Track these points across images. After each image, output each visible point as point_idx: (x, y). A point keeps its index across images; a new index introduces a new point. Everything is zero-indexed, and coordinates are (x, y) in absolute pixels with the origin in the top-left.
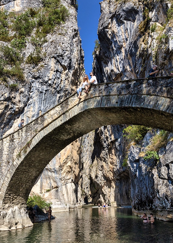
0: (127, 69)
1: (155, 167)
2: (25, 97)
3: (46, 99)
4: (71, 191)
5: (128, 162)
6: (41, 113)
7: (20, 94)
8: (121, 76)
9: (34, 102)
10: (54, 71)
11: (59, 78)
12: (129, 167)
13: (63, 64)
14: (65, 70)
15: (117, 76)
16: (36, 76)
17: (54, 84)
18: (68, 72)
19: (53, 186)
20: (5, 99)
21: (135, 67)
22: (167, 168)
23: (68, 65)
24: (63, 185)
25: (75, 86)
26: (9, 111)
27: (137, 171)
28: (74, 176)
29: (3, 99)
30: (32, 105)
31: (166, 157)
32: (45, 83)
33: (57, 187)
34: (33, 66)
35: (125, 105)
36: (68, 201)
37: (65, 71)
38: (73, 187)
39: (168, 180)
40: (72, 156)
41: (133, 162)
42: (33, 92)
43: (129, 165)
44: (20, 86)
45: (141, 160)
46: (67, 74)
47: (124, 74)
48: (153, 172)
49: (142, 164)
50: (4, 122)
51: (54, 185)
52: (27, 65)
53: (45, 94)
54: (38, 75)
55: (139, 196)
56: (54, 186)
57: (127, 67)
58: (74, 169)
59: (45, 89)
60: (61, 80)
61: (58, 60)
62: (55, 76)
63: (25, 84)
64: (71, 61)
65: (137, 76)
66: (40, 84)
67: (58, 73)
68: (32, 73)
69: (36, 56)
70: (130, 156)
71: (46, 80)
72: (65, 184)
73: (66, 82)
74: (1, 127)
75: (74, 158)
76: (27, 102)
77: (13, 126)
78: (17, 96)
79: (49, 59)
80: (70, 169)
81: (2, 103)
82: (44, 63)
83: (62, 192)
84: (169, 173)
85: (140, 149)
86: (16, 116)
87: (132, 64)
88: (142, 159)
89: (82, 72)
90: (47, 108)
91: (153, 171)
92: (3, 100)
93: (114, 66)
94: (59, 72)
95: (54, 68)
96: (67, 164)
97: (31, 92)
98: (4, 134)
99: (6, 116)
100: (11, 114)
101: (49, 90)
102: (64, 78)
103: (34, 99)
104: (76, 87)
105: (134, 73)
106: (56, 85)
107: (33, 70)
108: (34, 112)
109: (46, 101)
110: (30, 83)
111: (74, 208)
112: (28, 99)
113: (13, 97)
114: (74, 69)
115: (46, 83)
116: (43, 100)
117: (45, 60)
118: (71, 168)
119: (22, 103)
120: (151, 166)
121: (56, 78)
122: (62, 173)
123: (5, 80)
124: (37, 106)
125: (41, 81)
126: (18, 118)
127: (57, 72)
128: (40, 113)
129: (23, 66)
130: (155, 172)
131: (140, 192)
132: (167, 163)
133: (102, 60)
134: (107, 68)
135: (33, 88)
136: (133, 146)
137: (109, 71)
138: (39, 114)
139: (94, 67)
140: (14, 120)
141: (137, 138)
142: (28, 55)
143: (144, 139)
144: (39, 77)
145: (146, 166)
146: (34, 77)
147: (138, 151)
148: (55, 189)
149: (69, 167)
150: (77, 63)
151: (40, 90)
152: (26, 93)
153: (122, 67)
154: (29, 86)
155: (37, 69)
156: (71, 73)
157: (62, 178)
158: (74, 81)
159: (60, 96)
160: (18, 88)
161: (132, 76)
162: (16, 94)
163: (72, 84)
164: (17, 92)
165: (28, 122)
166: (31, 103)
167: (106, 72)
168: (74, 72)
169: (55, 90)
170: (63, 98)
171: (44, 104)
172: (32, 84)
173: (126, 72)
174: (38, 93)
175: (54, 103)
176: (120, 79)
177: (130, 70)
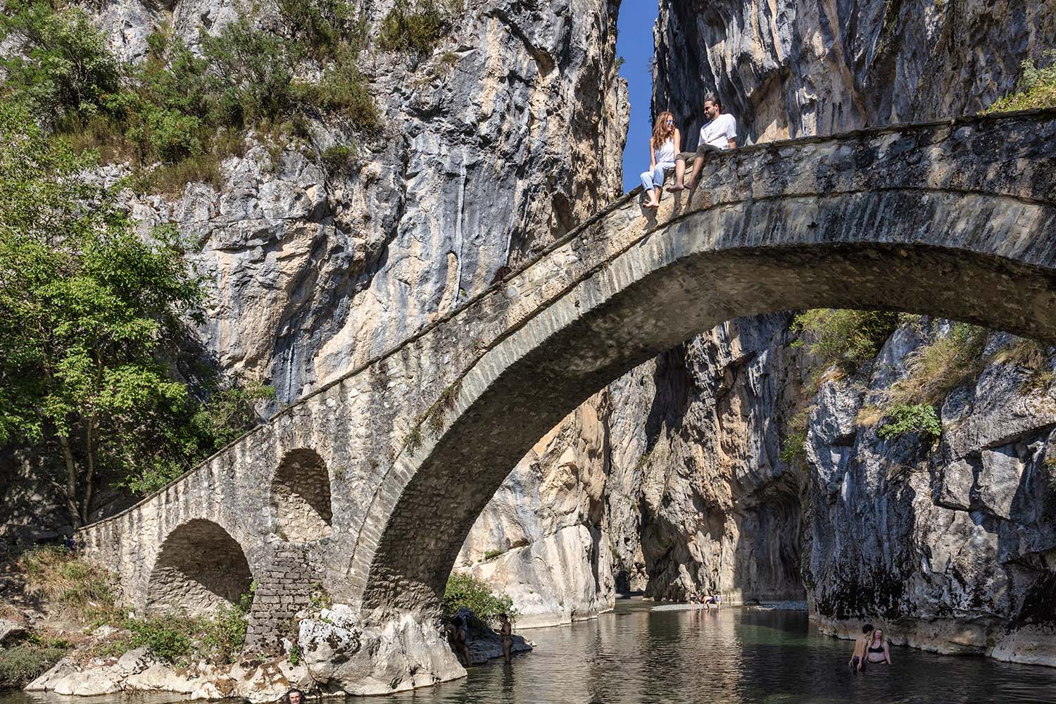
0: (811, 49)
1: (924, 464)
2: (386, 201)
3: (471, 204)
4: (578, 556)
5: (808, 446)
6: (455, 264)
7: (366, 187)
8: (783, 81)
9: (426, 218)
10: (502, 80)
11: (521, 110)
12: (812, 464)
13: (537, 41)
14: (545, 69)
15: (767, 81)
16: (424, 104)
17: (502, 138)
18: (557, 78)
19: (508, 540)
20: (309, 211)
21: (850, 37)
22: (970, 468)
23: (560, 48)
24: (547, 533)
25: (588, 139)
26: (328, 261)
27: (841, 480)
28: (588, 502)
29: (300, 213)
30: (417, 232)
31: (972, 424)
32: (463, 136)
33: (524, 542)
34: (412, 60)
36: (568, 588)
37: (544, 76)
38: (583, 539)
39: (970, 511)
40: (579, 426)
41: (828, 446)
42: (415, 175)
43: (813, 458)
44: (363, 152)
45: (863, 439)
46: (554, 91)
47: (795, 74)
48: (913, 484)
49: (867, 453)
50: (314, 305)
51: (513, 534)
52: (384, 59)
53: (467, 181)
54: (432, 101)
55: (847, 570)
56: (513, 539)
57: (811, 38)
58: (586, 476)
59: (465, 162)
60: (532, 118)
61: (514, 26)
62: (504, 100)
63: (382, 142)
64: (571, 27)
65: (855, 79)
66: (445, 141)
67: (516, 84)
68: (408, 92)
69: (421, 10)
70: (818, 422)
71: (468, 122)
72: (554, 530)
73: (553, 123)
74: (304, 326)
75: (587, 435)
76: (398, 218)
77: (350, 319)
78: (354, 198)
79: (479, 24)
80: (573, 477)
81: (300, 231)
82: (455, 41)
83: (544, 558)
84: (976, 485)
85: (861, 398)
86: (358, 279)
87: (834, 25)
88: (866, 435)
89: (613, 70)
90: (477, 242)
91: (913, 478)
92: (301, 217)
93: (755, 33)
94: (521, 80)
95: (501, 63)
96: (559, 457)
97: (409, 177)
98: (316, 355)
99: (320, 281)
100: (337, 273)
101: (484, 162)
102: (544, 108)
103: (425, 204)
104: (592, 142)
105: (842, 64)
106: (511, 141)
107: (413, 79)
108: (429, 262)
109: (472, 213)
110: (404, 136)
111: (589, 613)
112: (401, 209)
113: (339, 202)
114: (584, 62)
115: (470, 133)
116: (460, 209)
117: (459, 28)
118: (575, 470)
119: (379, 227)
120: (904, 461)
121: (508, 109)
122: (541, 489)
123: (301, 132)
124: (436, 237)
125: (446, 125)
126: (366, 287)
127: (511, 83)
128: (449, 263)
129: (369, 63)
130: (920, 482)
131: (850, 554)
132: (975, 448)
133: (701, 11)
134: (721, 47)
135: (415, 160)
136: (831, 386)
137: (728, 61)
138: (446, 267)
139: (662, 43)
140: (352, 297)
141: (850, 354)
142: (386, 12)
143: (882, 358)
144: (437, 111)
145: (882, 460)
146: (418, 111)
147: (851, 402)
148: (518, 549)
149: (567, 468)
150: (595, 33)
151: (447, 166)
152: (390, 182)
153: (789, 38)
154: (401, 152)
155: (429, 73)
156: (570, 81)
157: (542, 510)
158: (584, 119)
159: (526, 187)
160: (356, 164)
161: (831, 78)
162: (352, 190)
163: (576, 132)
164: (352, 182)
165: (404, 304)
166: (411, 222)
167: (715, 64)
168: (583, 76)
169: (508, 164)
170: (541, 195)
171: (465, 224)
172: (413, 141)
173: (807, 62)
174: (436, 178)
175: (504, 220)
176: (776, 98)
177: (827, 51)
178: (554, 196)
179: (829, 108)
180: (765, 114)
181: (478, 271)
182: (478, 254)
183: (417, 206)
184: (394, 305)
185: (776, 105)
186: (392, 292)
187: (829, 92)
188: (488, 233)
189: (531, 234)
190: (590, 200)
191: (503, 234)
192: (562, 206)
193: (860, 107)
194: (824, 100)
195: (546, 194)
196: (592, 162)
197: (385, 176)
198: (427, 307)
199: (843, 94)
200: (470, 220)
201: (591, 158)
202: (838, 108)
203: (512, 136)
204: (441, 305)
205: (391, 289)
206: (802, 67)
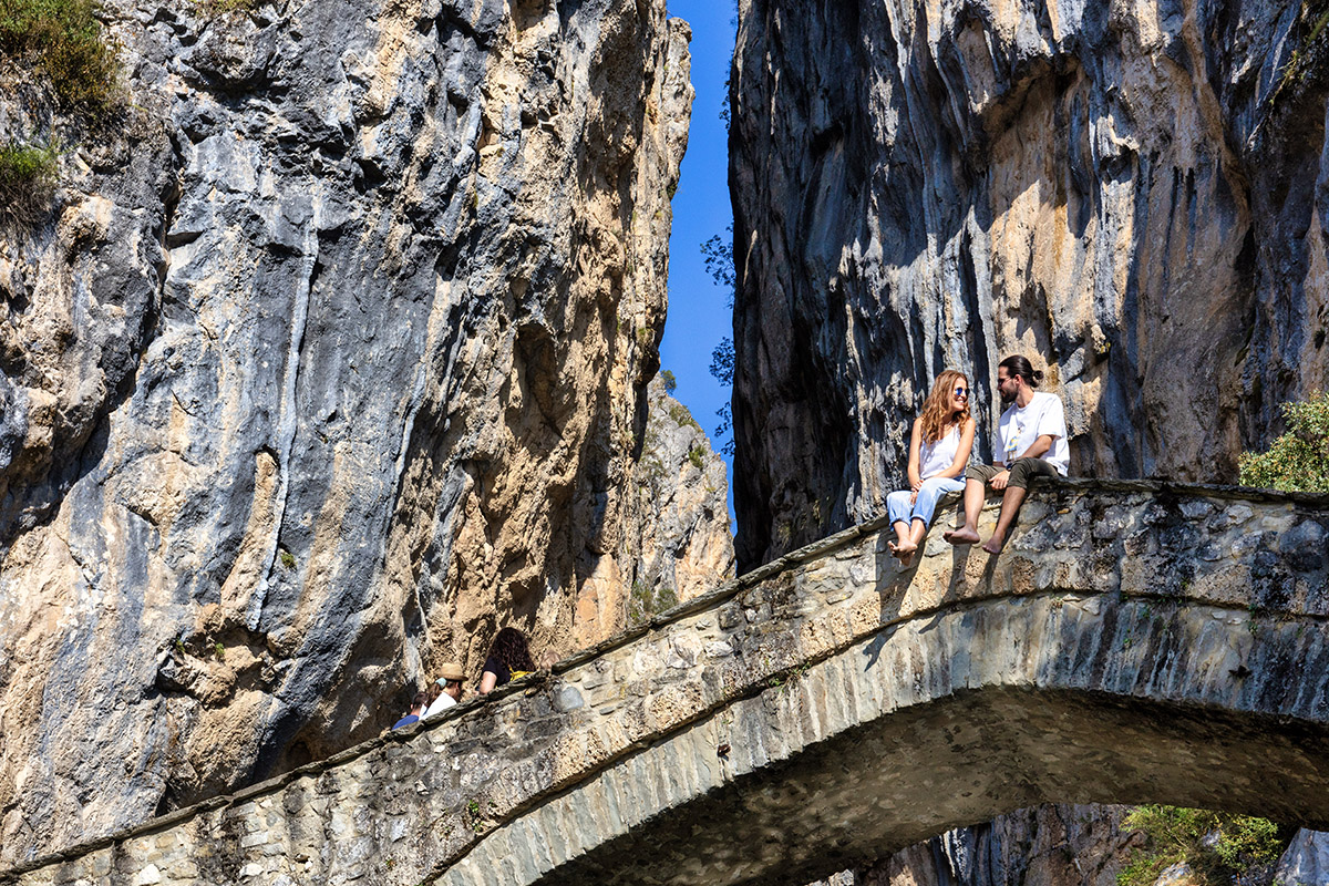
2: (117, 299)
3: (322, 330)
6: (272, 480)
7: (71, 259)
8: (1060, 91)
9: (210, 354)
10: (423, 26)
11: (461, 104)
14: (528, 12)
15: (1024, 83)
16: (230, 61)
17: (411, 171)
18: (554, 39)
30: (185, 387)
32: (316, 155)
35: (1306, 707)
37: (522, 28)
42: (190, 238)
44: (71, 168)
46: (543, 67)
53: (319, 269)
54: (252, 56)
59: (318, 222)
60: (486, 128)
62: (424, 78)
63: (120, 146)
65: (1231, 125)
66: (272, 162)
67: (456, 40)
68: (193, 26)
71: (332, 121)
73: (534, 147)
76: (139, 350)
78: (40, 284)
90: (331, 430)
94: (467, 30)
97: (175, 244)
101: (365, 227)
102: (515, 107)
103: (210, 318)
104: (617, 197)
106: (432, 180)
108: (207, 470)
109: (324, 355)
110: (173, 138)
112: (149, 326)
115: (334, 149)
116: (295, 339)
119: (92, 367)
121: (432, 101)
124: (231, 407)
125: (279, 121)
126: (45, 519)
127: (443, 38)
128: (258, 479)
135: (193, 201)
138: (249, 487)
144: (260, 84)
146: (212, 77)
151: (273, 226)
152: (131, 251)
154: (162, 176)
156: (580, 45)
158: (604, 140)
159: (457, 301)
160: (52, 198)
161: (1174, 105)
162: (35, 262)
163: (583, 173)
164: (38, 241)
165: (138, 573)
166: (173, 360)
167: (900, 14)
168: (612, 35)
169: (420, 237)
170: (491, 323)
171: (306, 381)
172: (192, 151)
173: (1120, 55)
174: (243, 253)
175: (400, 379)
176: (1041, 126)
177: (1168, 40)
178: (521, 330)
179: (1165, 180)
180: (1016, 160)
181: (328, 506)
182: (330, 460)
183: (190, 319)
184: (113, 573)
185: (1042, 144)
186: (110, 539)
187: (1167, 138)
188: (359, 410)
189: (458, 418)
190: (600, 344)
191: (393, 415)
192: (536, 354)
193: (1236, 189)
194: (1155, 155)
195: (502, 322)
196: (614, 250)
197: (119, 236)
198: (193, 588)
199: (1199, 149)
200: (318, 371)
201: (613, 239)
202: (1185, 183)
203: (435, 169)
204: (232, 582)
205: (109, 528)
206: (1108, 66)
